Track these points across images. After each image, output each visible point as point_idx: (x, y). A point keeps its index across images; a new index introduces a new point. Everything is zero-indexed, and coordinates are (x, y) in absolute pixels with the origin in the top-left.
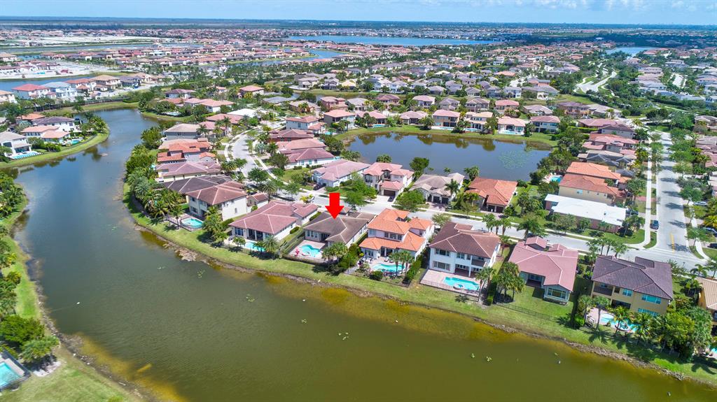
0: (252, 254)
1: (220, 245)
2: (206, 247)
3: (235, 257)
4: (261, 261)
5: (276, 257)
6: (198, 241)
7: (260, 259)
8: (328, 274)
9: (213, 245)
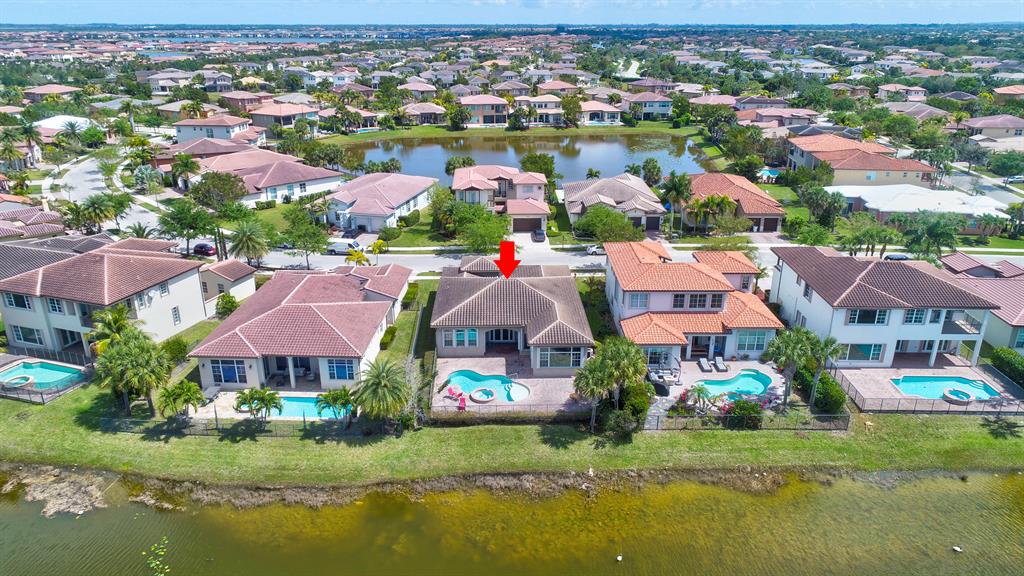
0: (313, 432)
1: (178, 427)
2: (126, 445)
3: (255, 456)
4: (357, 451)
5: (402, 426)
6: (82, 430)
7: (350, 444)
8: (599, 445)
9: (152, 434)
